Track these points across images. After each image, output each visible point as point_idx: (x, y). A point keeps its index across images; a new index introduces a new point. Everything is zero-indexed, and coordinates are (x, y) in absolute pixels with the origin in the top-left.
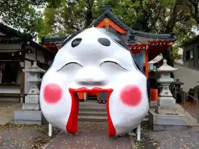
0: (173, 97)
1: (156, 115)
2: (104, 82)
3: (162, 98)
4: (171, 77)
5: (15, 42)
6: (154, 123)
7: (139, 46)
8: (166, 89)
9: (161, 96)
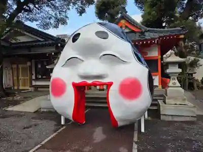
0: (181, 87)
1: (164, 104)
2: (104, 75)
3: (170, 88)
4: (179, 68)
5: (50, 45)
6: (161, 113)
7: (149, 40)
8: (174, 79)
9: (169, 87)
